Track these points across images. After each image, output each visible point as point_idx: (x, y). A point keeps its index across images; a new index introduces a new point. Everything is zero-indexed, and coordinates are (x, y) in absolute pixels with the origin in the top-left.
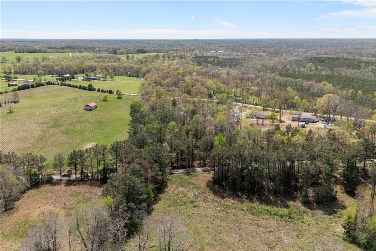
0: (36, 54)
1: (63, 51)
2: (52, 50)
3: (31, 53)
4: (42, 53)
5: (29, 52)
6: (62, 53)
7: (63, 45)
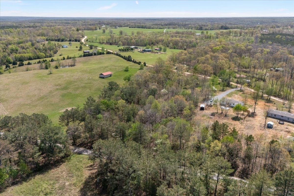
0: (143, 29)
1: (162, 27)
2: (155, 26)
3: (140, 28)
4: (147, 28)
5: (138, 28)
6: (161, 29)
7: (163, 23)
